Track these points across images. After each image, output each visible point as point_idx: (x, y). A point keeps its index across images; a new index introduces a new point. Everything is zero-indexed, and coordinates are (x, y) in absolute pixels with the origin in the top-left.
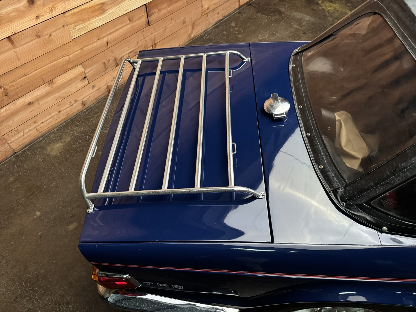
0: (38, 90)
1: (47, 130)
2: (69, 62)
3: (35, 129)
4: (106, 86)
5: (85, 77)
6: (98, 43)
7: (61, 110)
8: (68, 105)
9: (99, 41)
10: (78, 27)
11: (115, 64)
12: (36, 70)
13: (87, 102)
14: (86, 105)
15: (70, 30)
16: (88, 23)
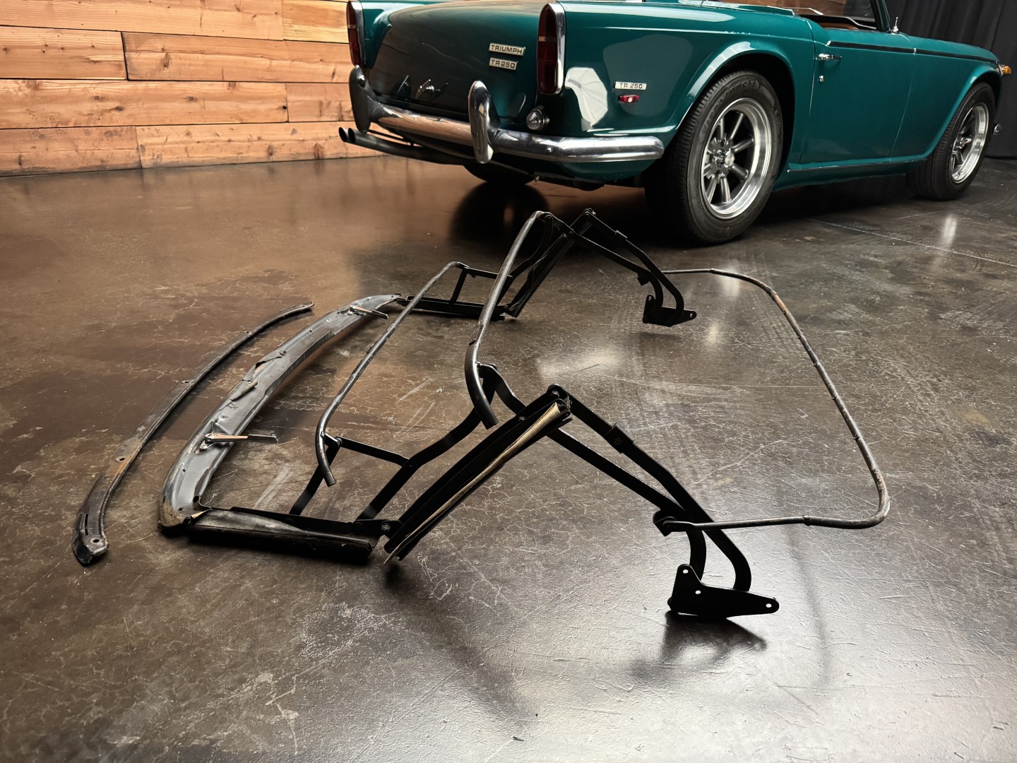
0: (211, 85)
1: (201, 159)
2: (269, 70)
3: (183, 146)
4: (314, 143)
5: (285, 108)
6: (320, 67)
7: (232, 139)
8: (245, 138)
9: (321, 63)
10: (296, 27)
11: (336, 114)
12: (218, 53)
13: (276, 152)
14: (274, 156)
15: (285, 25)
16: (312, 28)
